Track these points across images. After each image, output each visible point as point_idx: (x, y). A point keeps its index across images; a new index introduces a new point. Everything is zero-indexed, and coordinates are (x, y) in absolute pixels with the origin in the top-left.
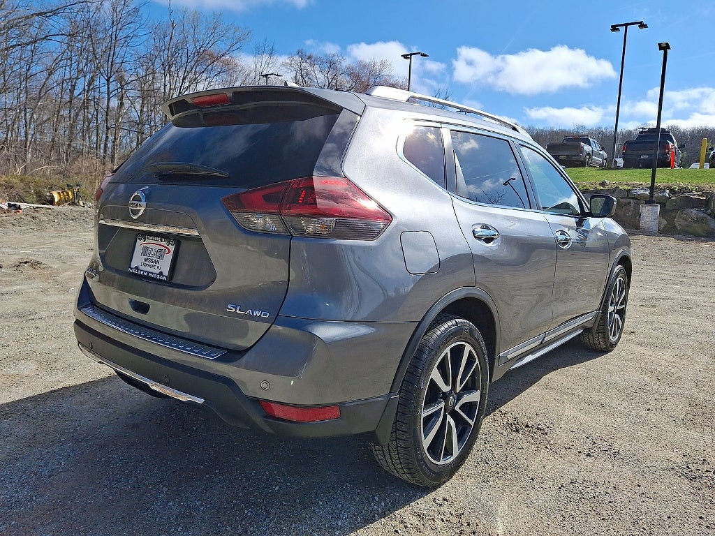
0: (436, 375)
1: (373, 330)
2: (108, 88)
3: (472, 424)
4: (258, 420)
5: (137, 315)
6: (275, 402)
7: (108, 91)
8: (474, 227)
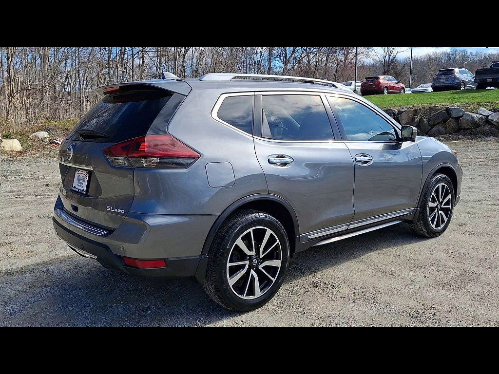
0: (239, 242)
1: (188, 219)
2: (132, 52)
3: (274, 280)
4: (121, 267)
5: (74, 212)
6: (138, 259)
7: (132, 54)
8: (269, 157)
